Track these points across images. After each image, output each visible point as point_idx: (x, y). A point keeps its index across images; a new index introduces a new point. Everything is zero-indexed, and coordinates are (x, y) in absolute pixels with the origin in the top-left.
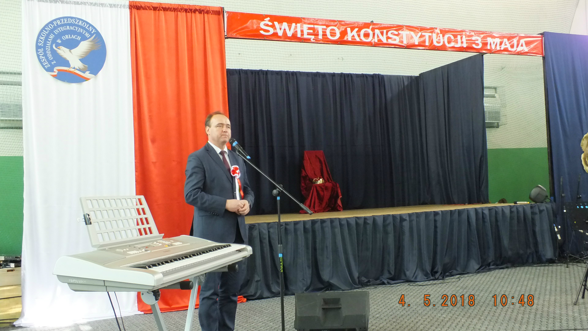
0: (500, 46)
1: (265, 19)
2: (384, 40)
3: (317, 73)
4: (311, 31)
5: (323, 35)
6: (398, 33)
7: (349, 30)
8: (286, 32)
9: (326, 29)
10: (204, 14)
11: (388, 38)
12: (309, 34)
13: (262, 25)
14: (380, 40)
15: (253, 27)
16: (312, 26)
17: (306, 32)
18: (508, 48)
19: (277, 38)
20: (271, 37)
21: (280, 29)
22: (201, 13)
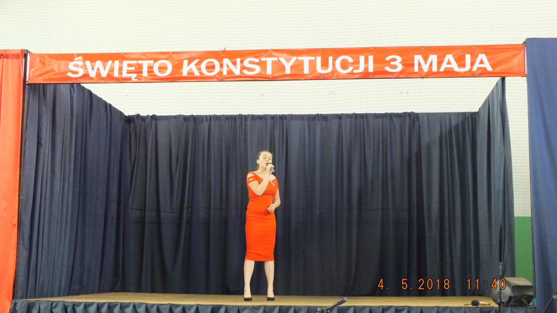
0: (439, 65)
1: (75, 59)
2: (237, 71)
3: (318, 115)
4: (133, 68)
5: (148, 72)
6: (260, 60)
7: (186, 62)
8: (100, 72)
9: (154, 64)
10: (3, 59)
11: (243, 68)
12: (129, 72)
13: (71, 66)
14: (230, 72)
15: (59, 69)
16: (135, 62)
17: (125, 69)
18: (452, 68)
19: (89, 80)
20: (80, 80)
21: (93, 69)
22: (1, 58)
